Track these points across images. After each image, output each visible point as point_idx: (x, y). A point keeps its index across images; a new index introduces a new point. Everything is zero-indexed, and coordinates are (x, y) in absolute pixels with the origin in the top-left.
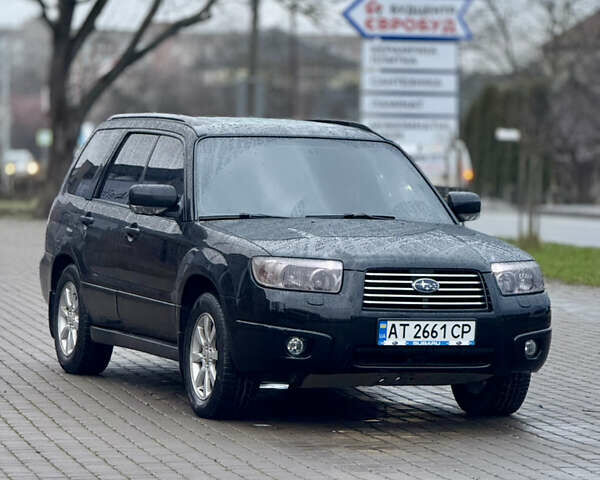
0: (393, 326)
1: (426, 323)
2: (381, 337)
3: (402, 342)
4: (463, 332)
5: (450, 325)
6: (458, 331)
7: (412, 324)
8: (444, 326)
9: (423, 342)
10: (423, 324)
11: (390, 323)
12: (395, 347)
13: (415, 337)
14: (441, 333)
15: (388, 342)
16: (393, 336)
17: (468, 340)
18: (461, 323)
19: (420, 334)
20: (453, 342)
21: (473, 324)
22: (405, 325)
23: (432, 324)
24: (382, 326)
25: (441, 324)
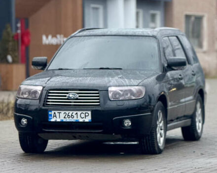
0: (55, 113)
1: (68, 112)
2: (50, 117)
3: (59, 120)
4: (86, 116)
5: (79, 113)
6: (83, 115)
7: (63, 112)
8: (77, 113)
9: (68, 120)
10: (67, 112)
11: (53, 112)
12: (56, 122)
13: (64, 118)
14: (75, 116)
15: (53, 120)
16: (55, 117)
17: (88, 119)
18: (84, 112)
19: (66, 117)
20: (81, 120)
21: (90, 113)
22: (59, 113)
23: (71, 112)
24: (50, 113)
25: (76, 112)
